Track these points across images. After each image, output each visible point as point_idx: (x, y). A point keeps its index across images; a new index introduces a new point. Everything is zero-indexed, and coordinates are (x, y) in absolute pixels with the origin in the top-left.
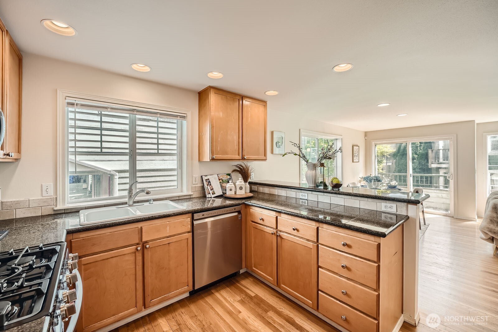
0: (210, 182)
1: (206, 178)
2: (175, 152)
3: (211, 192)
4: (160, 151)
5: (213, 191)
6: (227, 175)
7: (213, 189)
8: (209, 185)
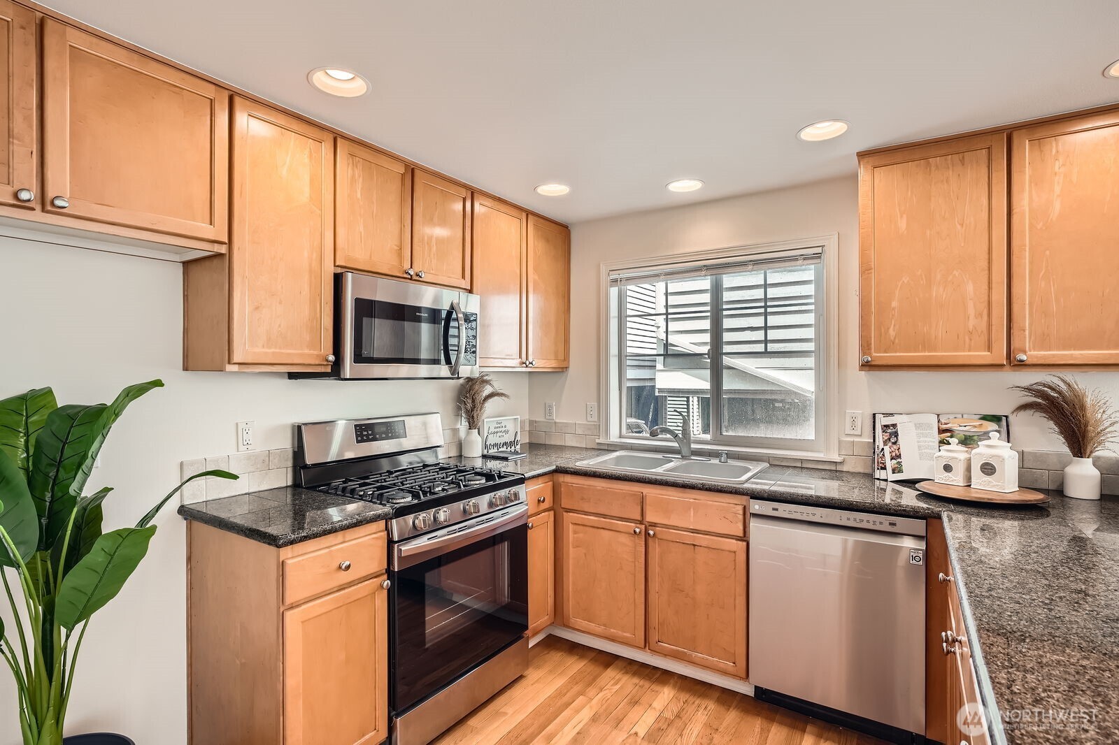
0: (896, 434)
1: (888, 421)
2: (810, 346)
3: (890, 464)
4: (771, 347)
5: (899, 463)
6: (981, 419)
7: (899, 456)
8: (890, 444)
